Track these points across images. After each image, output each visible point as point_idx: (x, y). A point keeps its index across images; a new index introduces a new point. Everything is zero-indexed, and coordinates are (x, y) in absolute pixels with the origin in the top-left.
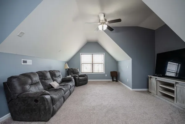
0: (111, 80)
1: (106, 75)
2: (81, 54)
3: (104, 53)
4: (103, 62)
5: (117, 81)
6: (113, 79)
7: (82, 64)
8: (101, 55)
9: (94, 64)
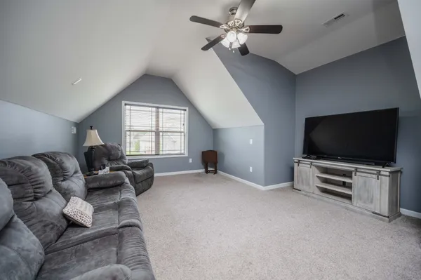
0: (203, 170)
1: (191, 161)
2: (123, 102)
3: (187, 109)
4: (182, 130)
5: (215, 172)
6: (206, 168)
7: (128, 133)
8: (179, 111)
9: (161, 134)
